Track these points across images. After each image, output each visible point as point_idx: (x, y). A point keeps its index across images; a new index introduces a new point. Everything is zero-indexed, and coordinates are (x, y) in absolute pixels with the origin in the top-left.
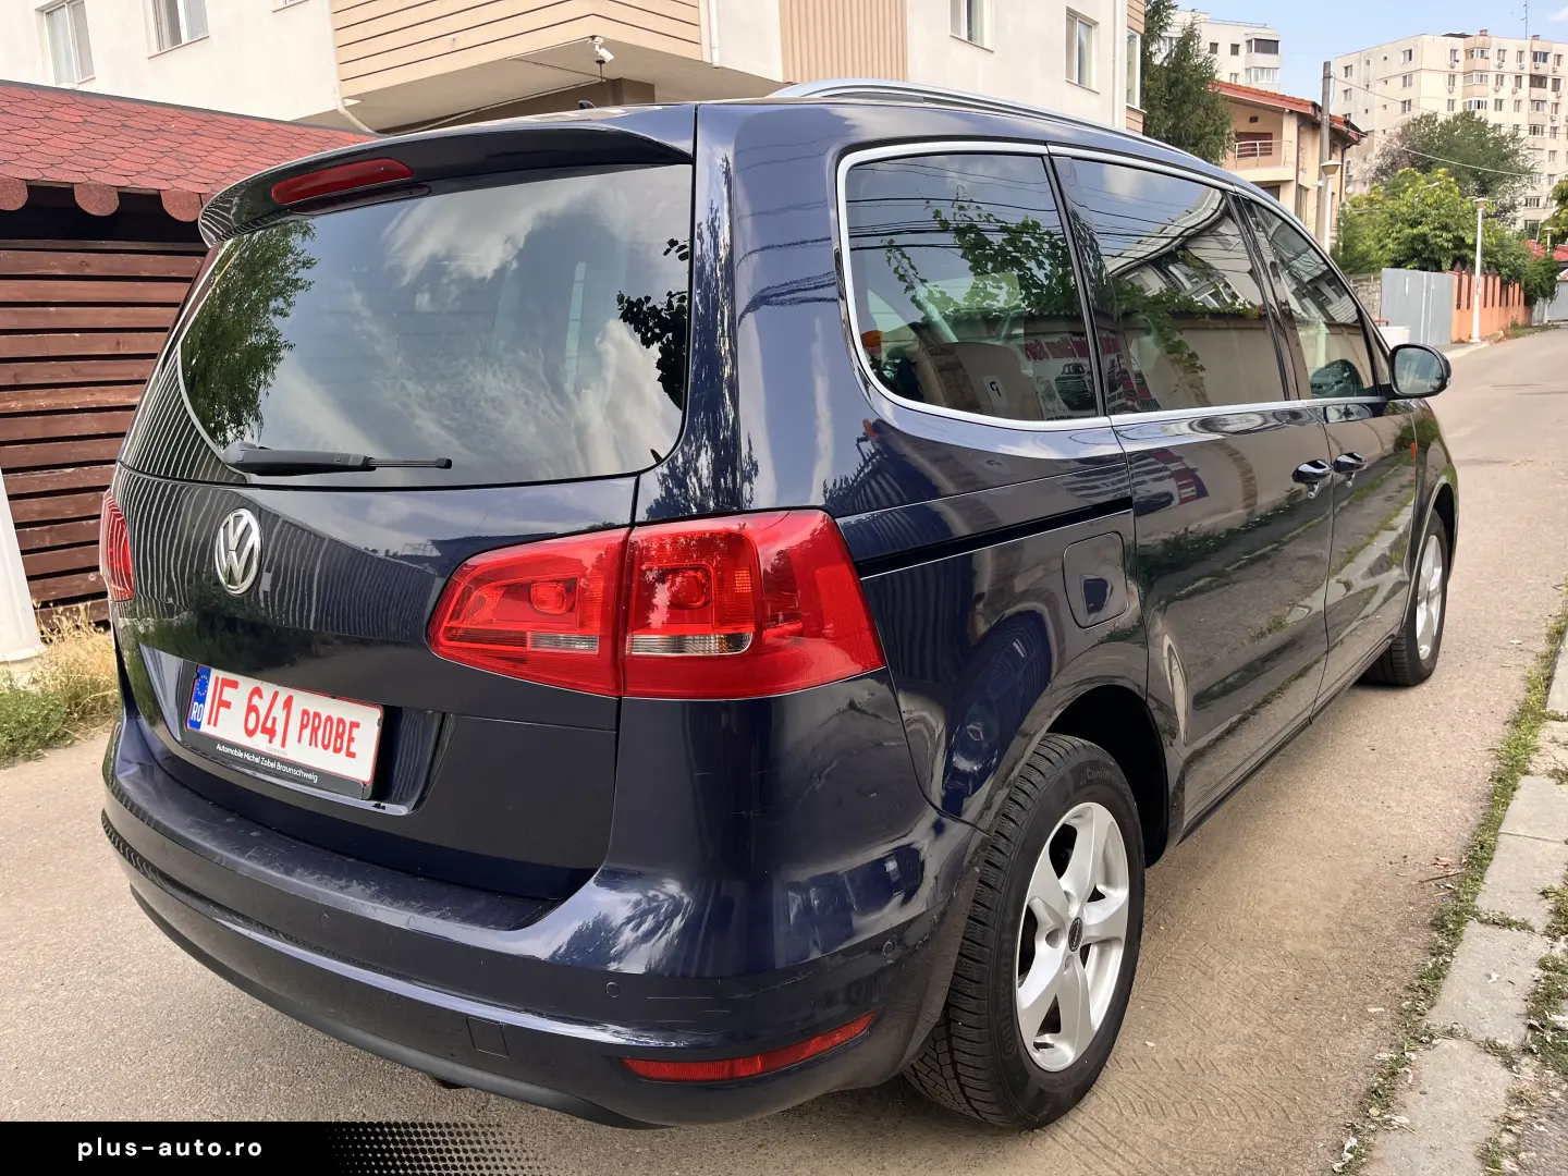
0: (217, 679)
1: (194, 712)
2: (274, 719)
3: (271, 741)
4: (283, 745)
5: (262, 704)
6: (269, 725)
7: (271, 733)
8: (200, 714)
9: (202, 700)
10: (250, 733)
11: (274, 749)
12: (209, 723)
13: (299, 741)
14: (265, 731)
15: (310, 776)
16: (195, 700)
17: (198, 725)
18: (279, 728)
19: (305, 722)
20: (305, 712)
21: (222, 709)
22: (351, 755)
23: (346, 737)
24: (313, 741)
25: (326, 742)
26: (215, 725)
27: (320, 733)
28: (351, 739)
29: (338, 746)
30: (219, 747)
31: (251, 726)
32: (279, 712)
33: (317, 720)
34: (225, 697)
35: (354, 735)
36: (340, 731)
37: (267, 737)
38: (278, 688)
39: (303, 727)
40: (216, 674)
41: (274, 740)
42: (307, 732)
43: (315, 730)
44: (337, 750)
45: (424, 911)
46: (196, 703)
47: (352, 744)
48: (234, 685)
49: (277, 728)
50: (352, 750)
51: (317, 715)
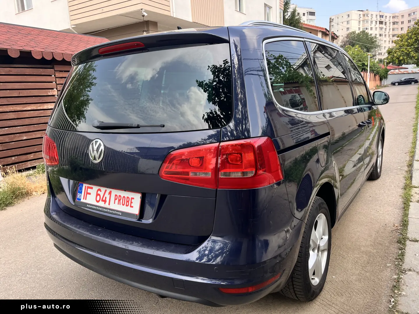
0: (86, 187)
1: (78, 196)
2: (106, 198)
3: (105, 204)
4: (109, 204)
5: (102, 194)
6: (104, 199)
7: (105, 201)
8: (81, 196)
9: (81, 193)
10: (98, 202)
11: (107, 205)
12: (84, 199)
13: (114, 203)
14: (102, 201)
15: (119, 213)
16: (78, 193)
17: (80, 199)
18: (108, 200)
19: (116, 198)
20: (116, 195)
21: (88, 195)
22: (131, 207)
23: (130, 202)
24: (119, 203)
25: (123, 203)
26: (86, 199)
27: (121, 201)
28: (131, 202)
29: (127, 204)
30: (87, 206)
31: (98, 199)
32: (107, 195)
33: (120, 197)
34: (88, 192)
35: (132, 201)
36: (128, 200)
37: (104, 203)
38: (106, 189)
39: (115, 199)
40: (84, 185)
41: (106, 203)
42: (117, 201)
43: (119, 200)
44: (127, 206)
45: (158, 250)
46: (79, 193)
47: (132, 204)
48: (92, 188)
49: (106, 200)
50: (132, 205)
51: (120, 196)
